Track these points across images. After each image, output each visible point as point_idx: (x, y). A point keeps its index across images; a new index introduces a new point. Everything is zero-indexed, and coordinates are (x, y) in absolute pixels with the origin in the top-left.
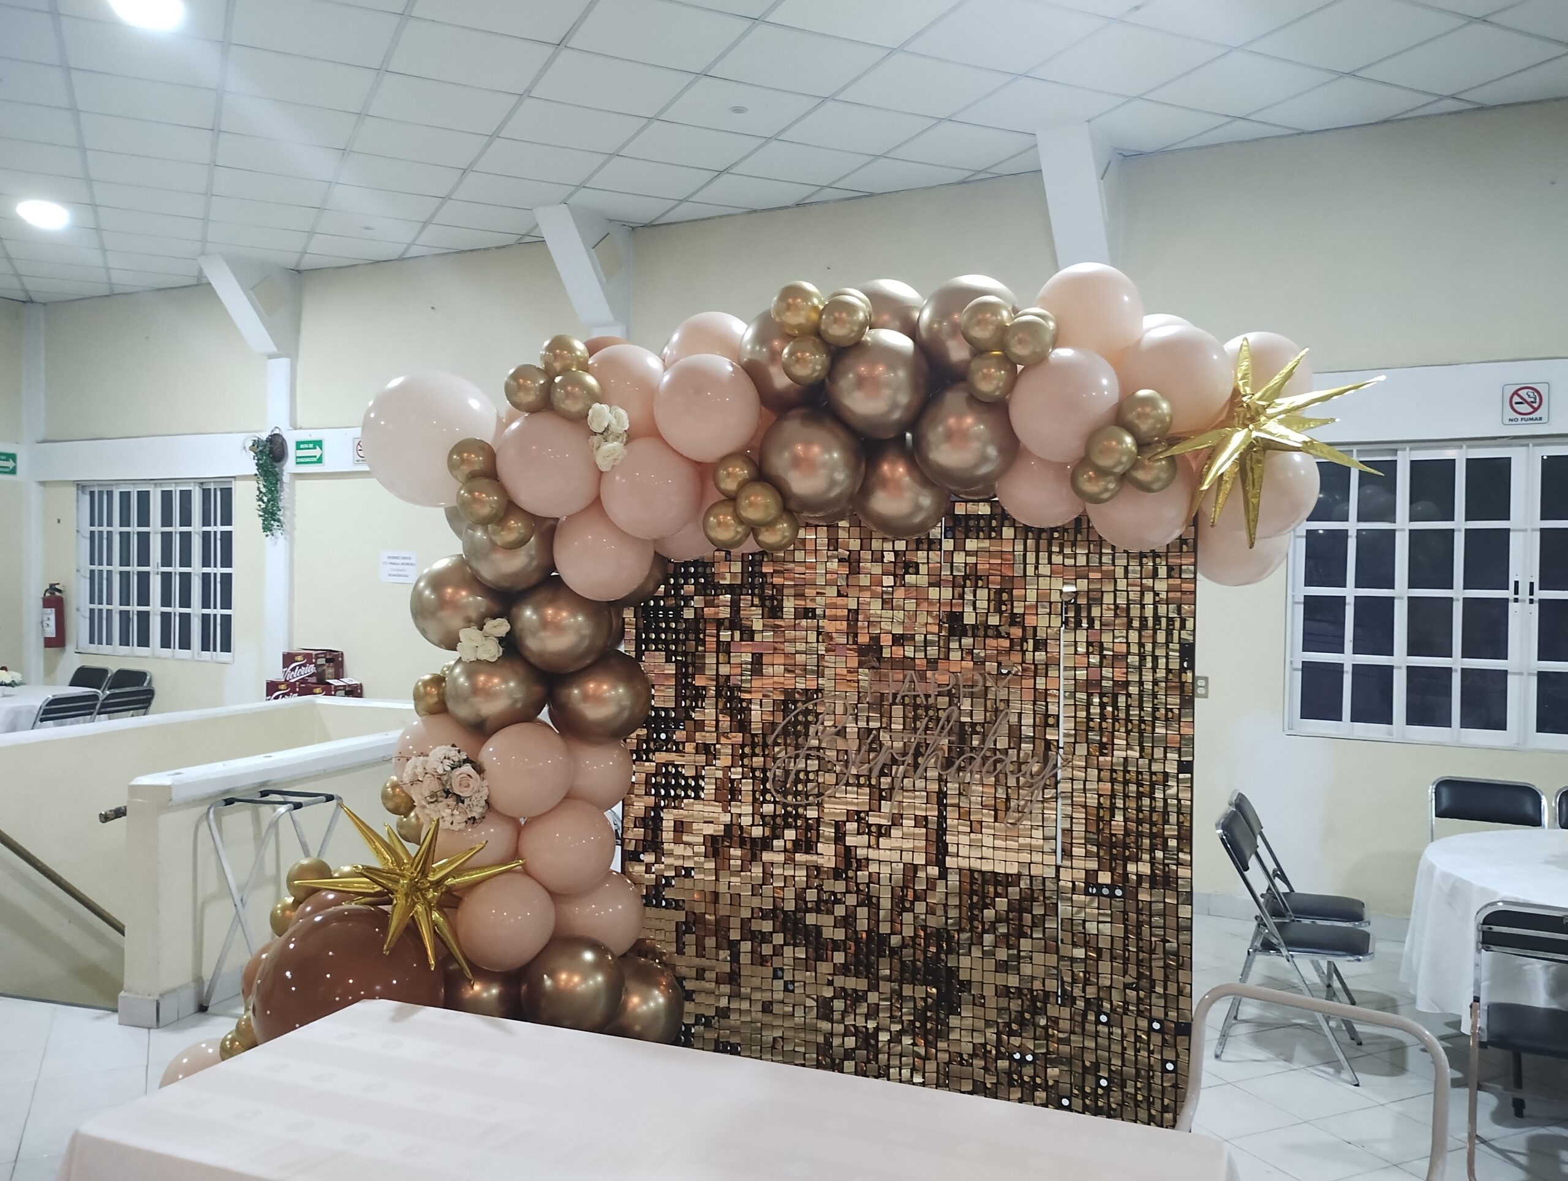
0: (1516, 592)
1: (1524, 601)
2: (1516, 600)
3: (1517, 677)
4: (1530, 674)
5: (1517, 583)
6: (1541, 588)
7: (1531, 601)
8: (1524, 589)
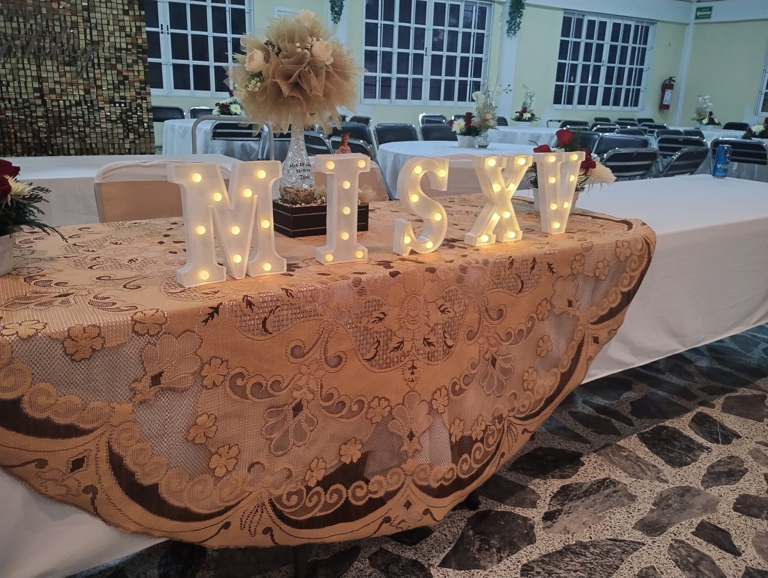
0: (162, 29)
1: (165, 33)
2: (162, 33)
3: (165, 66)
4: (170, 65)
5: (162, 25)
6: (171, 28)
7: (168, 33)
8: (165, 27)
